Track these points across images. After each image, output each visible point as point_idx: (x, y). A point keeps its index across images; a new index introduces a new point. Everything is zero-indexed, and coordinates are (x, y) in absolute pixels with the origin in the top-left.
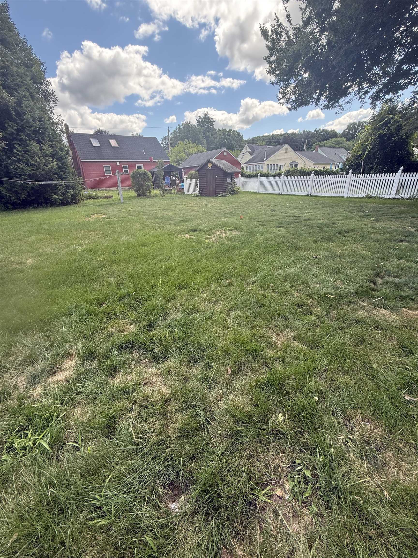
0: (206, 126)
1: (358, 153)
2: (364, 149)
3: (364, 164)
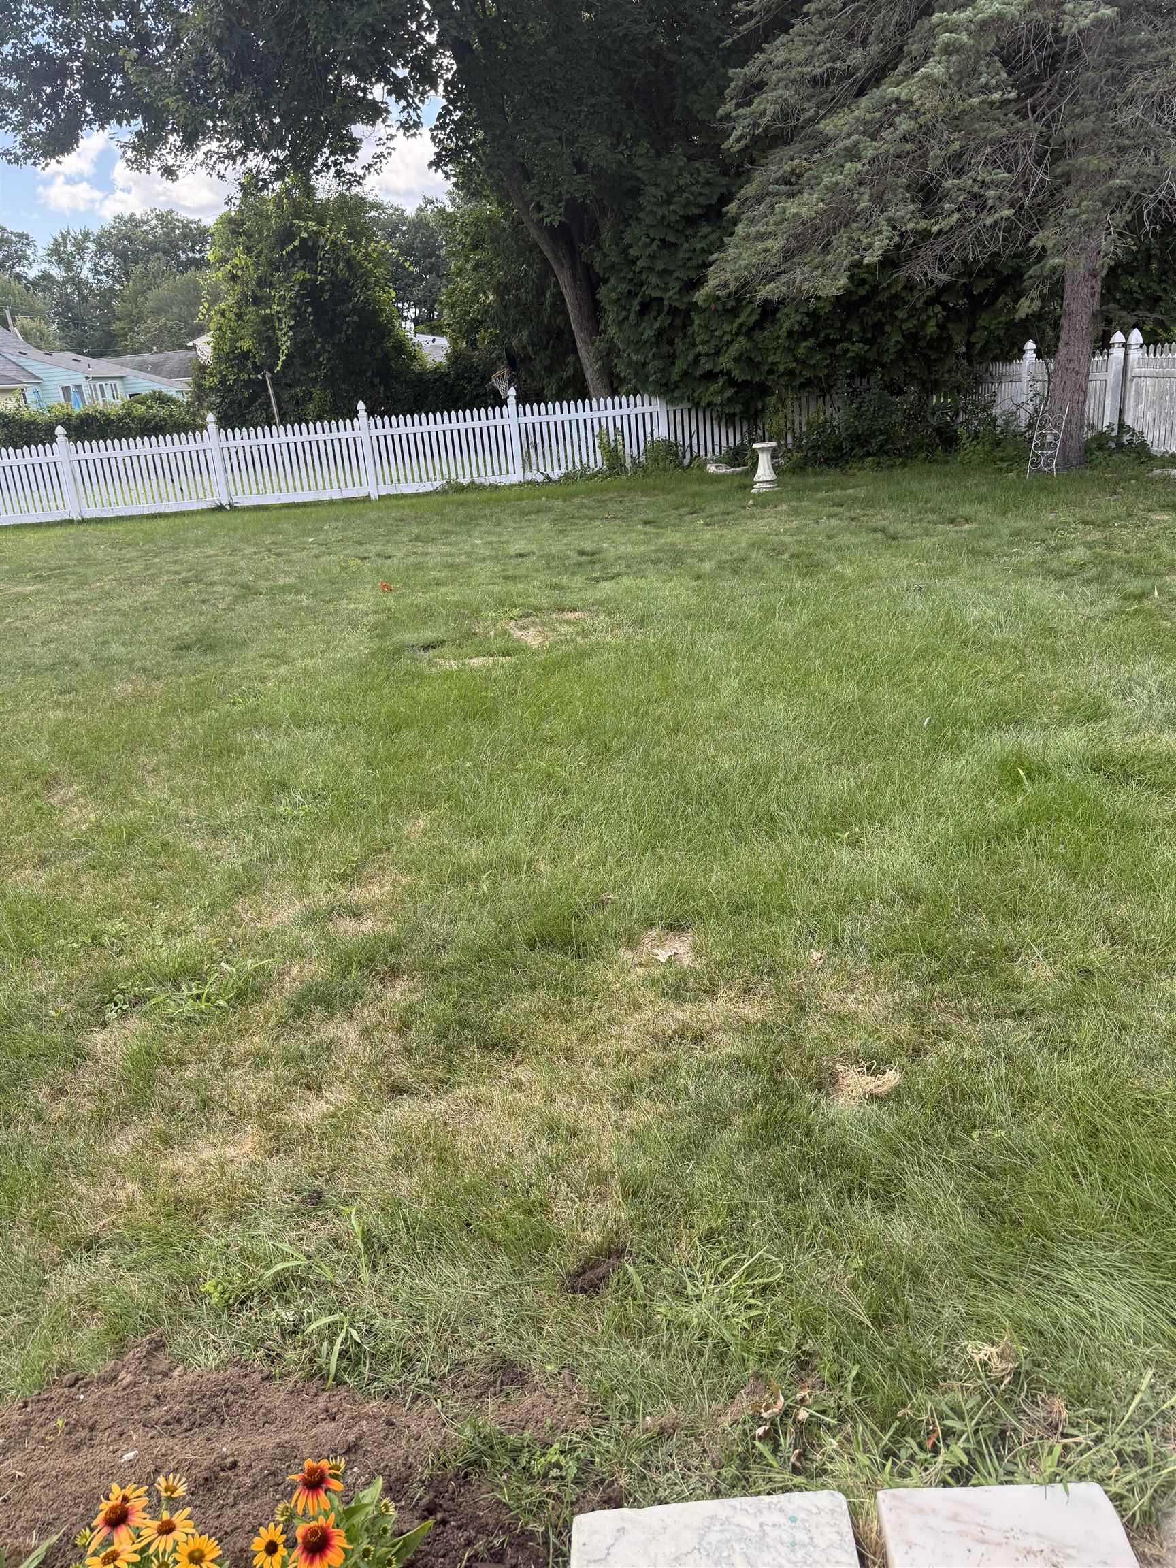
1: (238, 344)
2: (259, 333)
3: (273, 384)
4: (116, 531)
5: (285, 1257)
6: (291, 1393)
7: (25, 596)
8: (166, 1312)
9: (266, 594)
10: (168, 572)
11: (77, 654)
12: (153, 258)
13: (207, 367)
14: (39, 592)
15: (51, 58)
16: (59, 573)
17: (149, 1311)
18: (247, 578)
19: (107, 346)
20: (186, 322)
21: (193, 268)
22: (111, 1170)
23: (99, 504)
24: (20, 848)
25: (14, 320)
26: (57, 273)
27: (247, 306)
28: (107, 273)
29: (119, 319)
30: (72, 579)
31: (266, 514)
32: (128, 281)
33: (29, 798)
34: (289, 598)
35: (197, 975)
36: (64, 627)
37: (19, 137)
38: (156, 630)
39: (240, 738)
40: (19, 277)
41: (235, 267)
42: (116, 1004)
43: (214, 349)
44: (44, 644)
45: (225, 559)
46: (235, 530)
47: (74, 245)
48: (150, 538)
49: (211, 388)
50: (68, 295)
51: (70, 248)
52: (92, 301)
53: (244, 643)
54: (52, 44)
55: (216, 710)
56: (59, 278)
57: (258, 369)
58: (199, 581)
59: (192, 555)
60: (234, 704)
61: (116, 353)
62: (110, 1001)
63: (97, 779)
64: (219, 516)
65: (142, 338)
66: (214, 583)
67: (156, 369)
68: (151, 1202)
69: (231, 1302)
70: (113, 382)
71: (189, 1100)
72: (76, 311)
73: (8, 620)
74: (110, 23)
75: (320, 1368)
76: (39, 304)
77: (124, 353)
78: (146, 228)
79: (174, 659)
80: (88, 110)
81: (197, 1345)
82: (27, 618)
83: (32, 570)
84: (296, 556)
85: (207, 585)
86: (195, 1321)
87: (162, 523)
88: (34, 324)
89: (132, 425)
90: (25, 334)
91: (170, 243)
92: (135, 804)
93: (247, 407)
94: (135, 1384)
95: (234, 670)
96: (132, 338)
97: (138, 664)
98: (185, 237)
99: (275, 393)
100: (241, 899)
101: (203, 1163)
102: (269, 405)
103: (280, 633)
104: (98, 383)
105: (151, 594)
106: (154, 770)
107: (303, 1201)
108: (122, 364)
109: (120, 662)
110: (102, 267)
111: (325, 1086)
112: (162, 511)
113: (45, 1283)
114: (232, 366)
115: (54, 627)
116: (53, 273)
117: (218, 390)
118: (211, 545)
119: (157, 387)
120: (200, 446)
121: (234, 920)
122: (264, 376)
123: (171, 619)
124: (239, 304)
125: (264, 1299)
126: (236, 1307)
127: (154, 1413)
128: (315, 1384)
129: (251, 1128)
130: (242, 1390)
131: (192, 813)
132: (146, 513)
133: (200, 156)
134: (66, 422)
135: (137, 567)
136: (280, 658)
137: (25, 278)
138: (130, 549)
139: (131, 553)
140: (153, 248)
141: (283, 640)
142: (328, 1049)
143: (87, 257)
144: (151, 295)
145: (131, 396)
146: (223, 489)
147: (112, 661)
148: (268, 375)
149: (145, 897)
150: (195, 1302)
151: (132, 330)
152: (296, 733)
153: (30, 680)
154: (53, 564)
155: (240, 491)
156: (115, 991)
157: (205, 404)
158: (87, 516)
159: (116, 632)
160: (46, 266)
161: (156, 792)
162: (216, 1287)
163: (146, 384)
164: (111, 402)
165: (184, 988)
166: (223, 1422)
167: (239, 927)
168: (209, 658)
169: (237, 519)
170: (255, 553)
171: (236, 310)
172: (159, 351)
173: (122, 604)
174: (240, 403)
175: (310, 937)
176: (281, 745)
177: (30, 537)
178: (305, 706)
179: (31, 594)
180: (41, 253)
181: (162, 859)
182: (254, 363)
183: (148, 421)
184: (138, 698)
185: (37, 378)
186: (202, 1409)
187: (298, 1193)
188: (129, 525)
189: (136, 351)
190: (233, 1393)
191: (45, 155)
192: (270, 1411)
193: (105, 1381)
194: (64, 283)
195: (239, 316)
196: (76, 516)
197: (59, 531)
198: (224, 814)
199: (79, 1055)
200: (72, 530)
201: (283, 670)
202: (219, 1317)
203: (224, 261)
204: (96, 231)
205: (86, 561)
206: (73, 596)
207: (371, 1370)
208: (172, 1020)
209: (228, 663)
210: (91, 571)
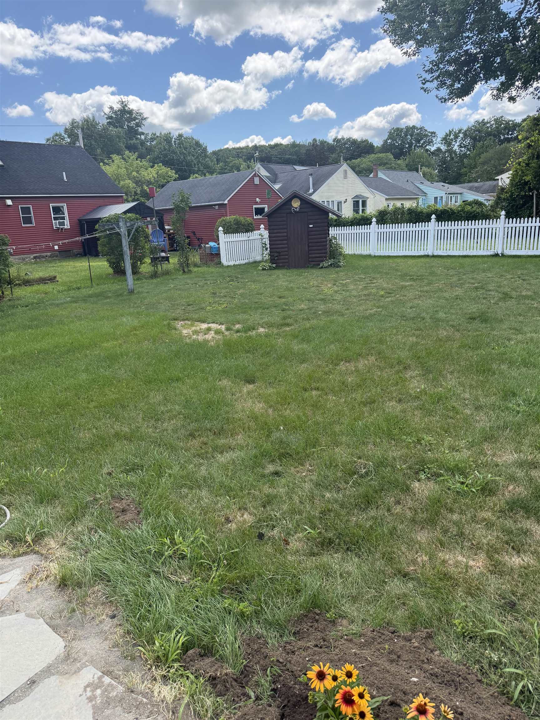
0: (126, 127)
1: (524, 178)
2: (536, 172)
3: (537, 197)
4: (447, 262)
5: (495, 627)
6: (492, 696)
7: (406, 287)
8: (436, 623)
9: (516, 298)
10: (469, 283)
11: (424, 315)
12: (488, 139)
13: (505, 189)
14: (411, 285)
15: (470, 55)
16: (420, 278)
17: (428, 618)
18: (507, 290)
19: (457, 179)
20: (496, 168)
21: (506, 143)
22: (417, 546)
23: (442, 249)
24: (391, 392)
25: (421, 169)
26: (443, 148)
27: (533, 159)
28: (465, 147)
29: (465, 167)
30: (426, 281)
31: (519, 259)
32: (474, 150)
33: (398, 372)
34: (527, 302)
35: (463, 473)
36: (420, 302)
37: (448, 91)
38: (460, 309)
39: (494, 366)
40: (427, 150)
41: (532, 141)
42: (425, 473)
43: (511, 180)
44: (411, 308)
45: (496, 279)
46: (503, 266)
47: (454, 135)
48: (462, 266)
49: (504, 199)
50: (445, 157)
51: (452, 137)
52: (455, 160)
53: (501, 321)
54: (473, 48)
55: (484, 351)
56: (443, 150)
57: (530, 190)
58: (482, 288)
59: (480, 276)
60: (493, 349)
61: (461, 183)
62: (423, 470)
63: (427, 371)
64: (496, 259)
65: (474, 175)
66: (490, 290)
67: (477, 190)
68: (433, 569)
69: (466, 634)
70: (456, 195)
71: (454, 530)
72: (447, 164)
73: (398, 296)
74: (501, 34)
75: (508, 692)
76: (433, 162)
77: (464, 182)
78: (488, 125)
79: (467, 323)
80: (481, 75)
81: (447, 646)
82: (405, 296)
83: (411, 276)
84: (533, 282)
85: (486, 290)
86: (447, 634)
87: (468, 260)
88: (429, 170)
89: (463, 215)
90: (424, 175)
91: (498, 131)
92: (442, 386)
93: (520, 208)
94: (419, 648)
95: (495, 333)
96: (469, 175)
97: (451, 323)
98: (505, 128)
99: (537, 201)
100: (486, 444)
101: (457, 562)
102: (532, 207)
103: (521, 318)
104: (450, 196)
105: (459, 292)
106: (451, 372)
107: (505, 603)
108: (462, 187)
109: (443, 321)
110: (464, 144)
111: (522, 552)
112: (469, 254)
113: (386, 583)
114: (518, 189)
115: (416, 301)
116: (442, 148)
117: (508, 200)
118: (491, 272)
119: (476, 198)
120: (494, 225)
121: (482, 453)
122: (533, 194)
123: (467, 304)
124: (529, 159)
125: (482, 641)
126: (467, 638)
127: (425, 666)
128: (504, 699)
129: (483, 556)
130: (467, 679)
131: (467, 396)
132: (461, 254)
133: (531, 90)
134: (435, 212)
135: (455, 279)
136: (518, 331)
137: (430, 151)
138: (452, 270)
139: (452, 272)
140: (489, 134)
141: (522, 322)
142: (525, 533)
143: (458, 140)
144: (482, 156)
145: (464, 201)
146: (501, 246)
147: (438, 320)
148: (535, 192)
149: (442, 428)
150: (448, 625)
151: (470, 172)
152: (524, 370)
153: (403, 323)
154: (419, 274)
155: (508, 248)
156: (425, 467)
157: (499, 206)
158: (435, 254)
159: (442, 307)
160: (439, 145)
161: (451, 382)
162: (460, 624)
163: (471, 196)
164: (455, 204)
165: (457, 477)
166: (457, 689)
167: (485, 456)
168: (484, 325)
169: (505, 261)
170: (512, 278)
171: (527, 162)
172: (481, 181)
173: (446, 295)
174: (517, 206)
175: (520, 474)
176: (514, 373)
177: (410, 262)
178: (529, 357)
179: (408, 286)
180: (439, 139)
181: (451, 414)
182: (529, 187)
183: (471, 213)
184: (448, 339)
185: (426, 193)
186: (447, 678)
187: (503, 598)
188: (453, 259)
189: (470, 182)
190: (462, 678)
191: (457, 97)
192: (480, 698)
193: (405, 639)
194: (445, 152)
195: (527, 165)
196: (430, 254)
197: (423, 260)
198: (482, 401)
199: (407, 490)
200: (428, 260)
201: (520, 337)
202: (458, 638)
203: (527, 138)
204: (465, 128)
205: (433, 274)
206: (425, 288)
207: (535, 709)
208: (449, 489)
209: (493, 329)
210: (434, 278)
